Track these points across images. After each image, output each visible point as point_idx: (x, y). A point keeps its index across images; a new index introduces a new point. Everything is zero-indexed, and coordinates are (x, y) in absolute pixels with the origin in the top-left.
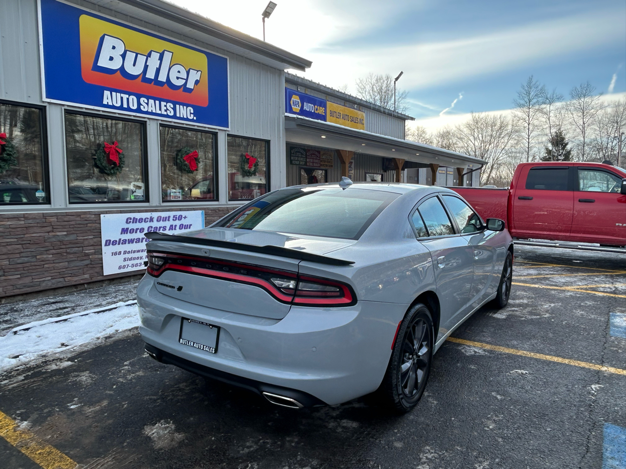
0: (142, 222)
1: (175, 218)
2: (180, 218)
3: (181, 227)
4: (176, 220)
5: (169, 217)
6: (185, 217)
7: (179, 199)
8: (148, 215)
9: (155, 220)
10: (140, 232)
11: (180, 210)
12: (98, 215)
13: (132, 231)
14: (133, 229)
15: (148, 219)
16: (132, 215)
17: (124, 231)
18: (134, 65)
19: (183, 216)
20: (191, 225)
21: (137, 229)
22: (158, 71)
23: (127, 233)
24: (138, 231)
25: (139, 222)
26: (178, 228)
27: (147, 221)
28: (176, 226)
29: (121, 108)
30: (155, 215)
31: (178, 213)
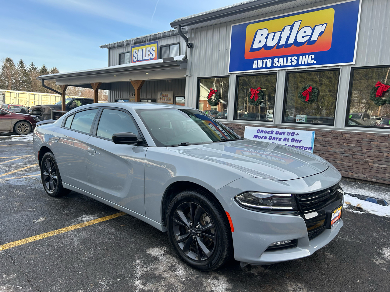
0: (266, 133)
1: (289, 134)
2: (293, 134)
3: (293, 140)
4: (289, 135)
5: (284, 132)
6: (297, 134)
7: (303, 122)
8: (270, 129)
9: (274, 133)
10: (264, 139)
11: (294, 129)
12: (244, 126)
13: (260, 137)
14: (261, 136)
15: (270, 132)
16: (261, 128)
17: (255, 136)
18: (272, 40)
19: (296, 133)
20: (301, 140)
21: (263, 137)
22: (288, 38)
23: (257, 138)
24: (263, 138)
25: (264, 133)
26: (290, 140)
27: (269, 133)
28: (288, 139)
29: (262, 68)
30: (275, 130)
31: (292, 131)
